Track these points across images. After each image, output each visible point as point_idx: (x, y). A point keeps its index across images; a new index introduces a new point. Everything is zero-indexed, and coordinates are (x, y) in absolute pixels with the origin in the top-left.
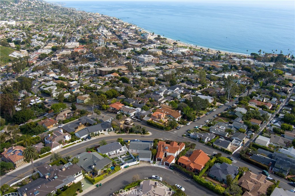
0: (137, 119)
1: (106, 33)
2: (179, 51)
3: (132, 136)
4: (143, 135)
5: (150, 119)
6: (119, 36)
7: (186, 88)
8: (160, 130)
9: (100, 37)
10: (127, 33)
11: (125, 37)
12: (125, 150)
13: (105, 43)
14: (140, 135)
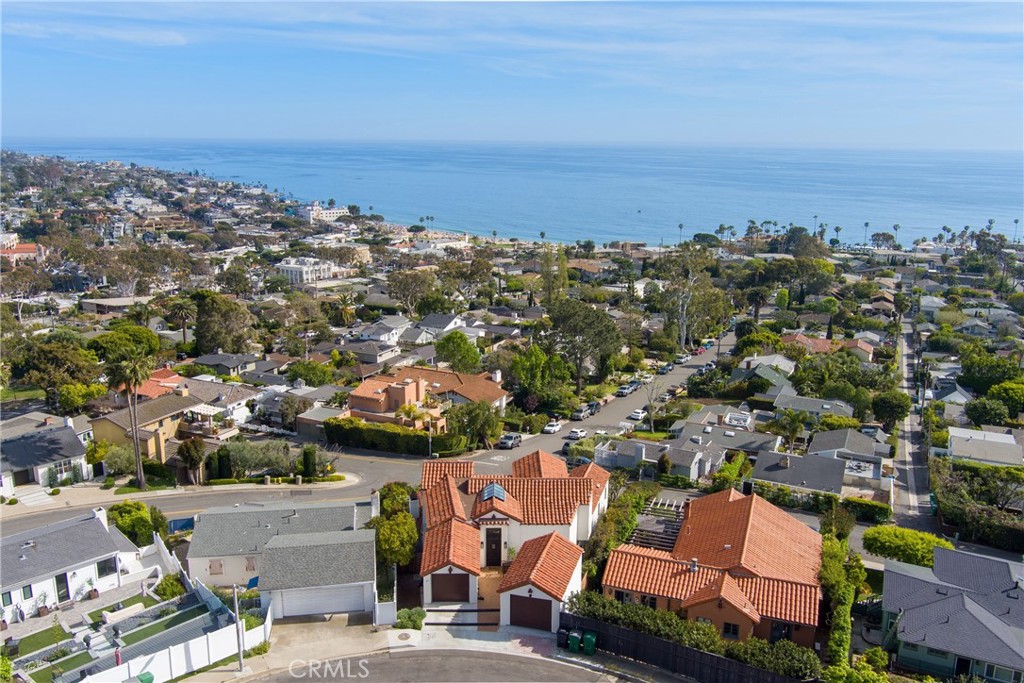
0: (264, 428)
1: (142, 207)
2: (435, 247)
3: (228, 494)
4: (301, 486)
5: (344, 414)
6: (199, 216)
7: (494, 323)
8: (406, 458)
9: (117, 216)
10: (231, 206)
11: (218, 217)
12: (150, 570)
13: (139, 236)
14: (284, 485)
